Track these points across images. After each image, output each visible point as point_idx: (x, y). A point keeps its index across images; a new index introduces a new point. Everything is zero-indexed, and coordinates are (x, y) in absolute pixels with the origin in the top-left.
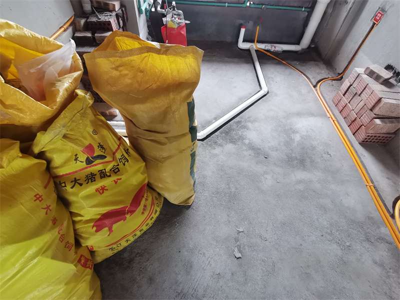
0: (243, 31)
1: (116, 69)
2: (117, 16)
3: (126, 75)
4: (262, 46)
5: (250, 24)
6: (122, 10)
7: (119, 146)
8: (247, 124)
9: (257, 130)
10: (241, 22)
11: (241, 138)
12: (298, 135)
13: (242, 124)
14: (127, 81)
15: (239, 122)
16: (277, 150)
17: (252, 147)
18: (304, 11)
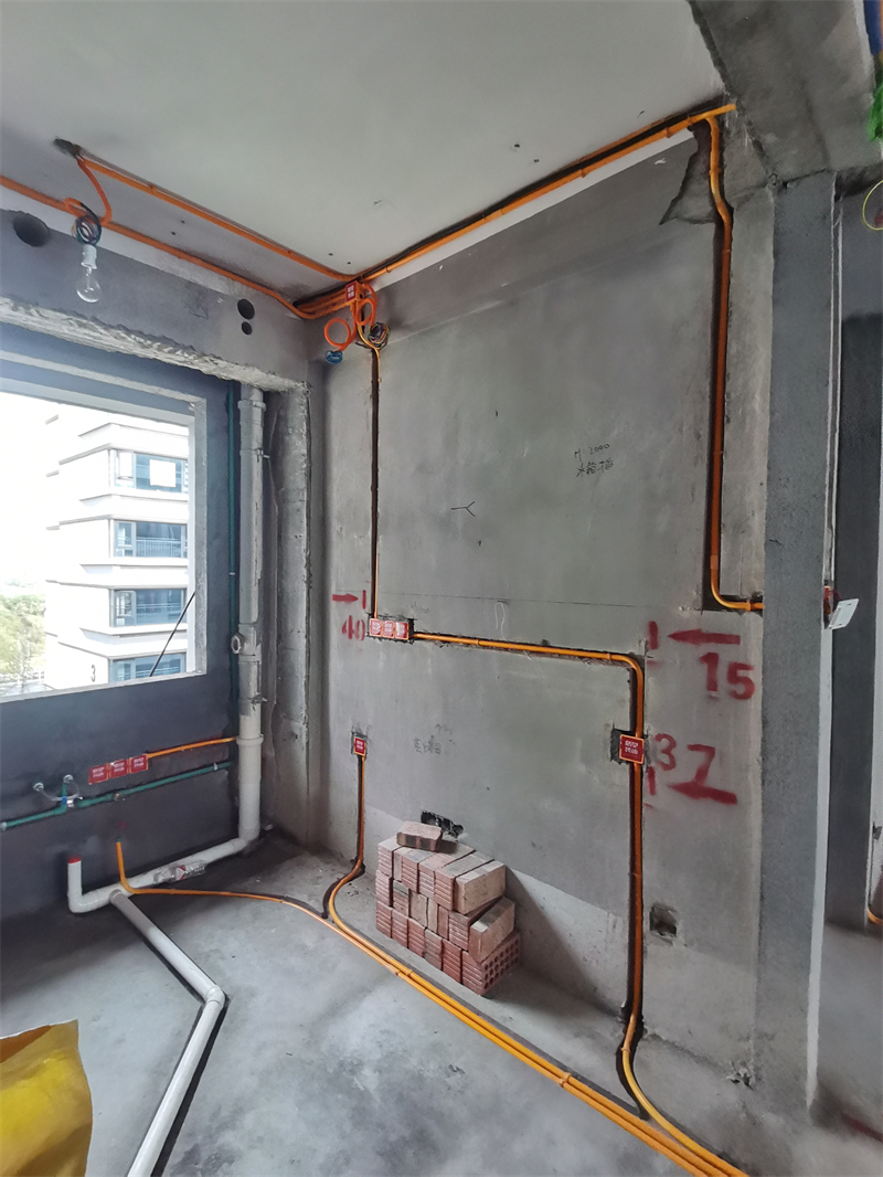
0: (75, 871)
4: (146, 880)
5: (92, 845)
8: (221, 1141)
9: (261, 1139)
12: (367, 1072)
13: (204, 1155)
15: (191, 1156)
18: (219, 769)
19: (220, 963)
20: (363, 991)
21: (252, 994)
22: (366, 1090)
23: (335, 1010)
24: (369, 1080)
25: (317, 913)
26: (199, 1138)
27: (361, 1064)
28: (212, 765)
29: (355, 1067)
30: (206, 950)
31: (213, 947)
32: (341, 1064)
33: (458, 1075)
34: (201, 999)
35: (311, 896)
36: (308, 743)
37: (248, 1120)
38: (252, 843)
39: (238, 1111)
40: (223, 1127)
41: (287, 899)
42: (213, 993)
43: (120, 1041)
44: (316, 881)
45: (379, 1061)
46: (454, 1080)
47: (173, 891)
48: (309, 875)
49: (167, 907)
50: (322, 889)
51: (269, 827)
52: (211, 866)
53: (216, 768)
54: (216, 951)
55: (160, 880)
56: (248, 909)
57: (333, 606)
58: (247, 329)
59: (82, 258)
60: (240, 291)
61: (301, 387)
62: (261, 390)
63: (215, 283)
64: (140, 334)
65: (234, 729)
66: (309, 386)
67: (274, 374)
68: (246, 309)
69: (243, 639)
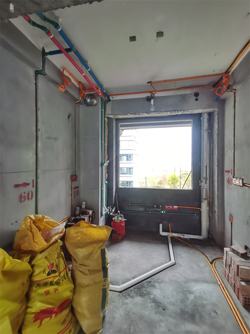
0: (161, 225)
1: (76, 233)
2: (89, 217)
3: (79, 236)
4: (175, 235)
5: (166, 222)
6: (93, 214)
7: (64, 269)
8: (155, 284)
9: (162, 289)
11: (149, 294)
12: (192, 295)
13: (152, 283)
14: (79, 238)
15: (150, 282)
16: (173, 305)
17: (155, 301)
18: (196, 216)
19: (179, 257)
20: (207, 282)
21: (181, 266)
22: (189, 298)
23: (196, 281)
24: (191, 297)
25: (209, 261)
26: (153, 281)
27: (192, 293)
28: (195, 214)
29: (191, 293)
30: (178, 253)
31: (180, 253)
32: (188, 290)
33: (216, 314)
34: (170, 260)
35: (211, 257)
36: (218, 214)
37: (162, 285)
38: (204, 239)
39: (162, 282)
40: (157, 282)
41: (204, 254)
42: (173, 261)
43: (152, 258)
44: (215, 255)
45: (197, 296)
46: (213, 314)
47: (179, 239)
48: (214, 253)
49: (176, 242)
50: (215, 257)
51: (210, 237)
52: (191, 239)
53: (195, 215)
54: (180, 254)
55: (178, 236)
56: (192, 251)
57: (226, 174)
58: (197, 100)
59: (151, 103)
60: (195, 90)
61: (216, 110)
62: (207, 113)
63: (188, 92)
64: (169, 111)
65: (200, 206)
66: (218, 108)
67: (206, 109)
68: (196, 95)
69: (201, 182)
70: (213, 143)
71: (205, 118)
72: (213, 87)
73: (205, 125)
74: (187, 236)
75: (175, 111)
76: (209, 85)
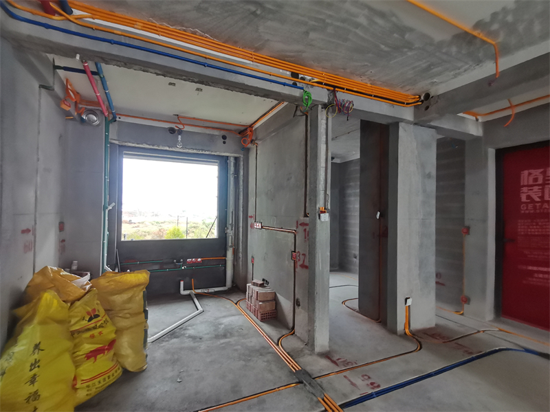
0: (182, 283)
3: (113, 284)
4: (199, 291)
5: (187, 279)
9: (195, 329)
10: (180, 278)
12: (223, 325)
13: (184, 328)
15: (182, 328)
21: (209, 311)
25: (234, 303)
26: (185, 326)
30: (205, 304)
31: (207, 303)
32: (219, 323)
33: (241, 330)
35: (235, 300)
36: (242, 260)
37: (195, 326)
38: (229, 288)
40: (190, 326)
41: (229, 299)
42: (200, 310)
43: (178, 313)
45: (227, 325)
47: (204, 294)
48: (238, 296)
49: (202, 296)
51: (235, 285)
52: (216, 291)
53: (221, 266)
55: (202, 291)
57: (249, 219)
58: (224, 143)
61: (242, 156)
62: (233, 157)
63: (216, 133)
64: (196, 149)
65: (225, 256)
68: (224, 137)
69: (228, 228)
70: (239, 189)
71: (232, 162)
72: (239, 133)
73: (232, 169)
74: (212, 290)
75: (202, 150)
76: (235, 131)
